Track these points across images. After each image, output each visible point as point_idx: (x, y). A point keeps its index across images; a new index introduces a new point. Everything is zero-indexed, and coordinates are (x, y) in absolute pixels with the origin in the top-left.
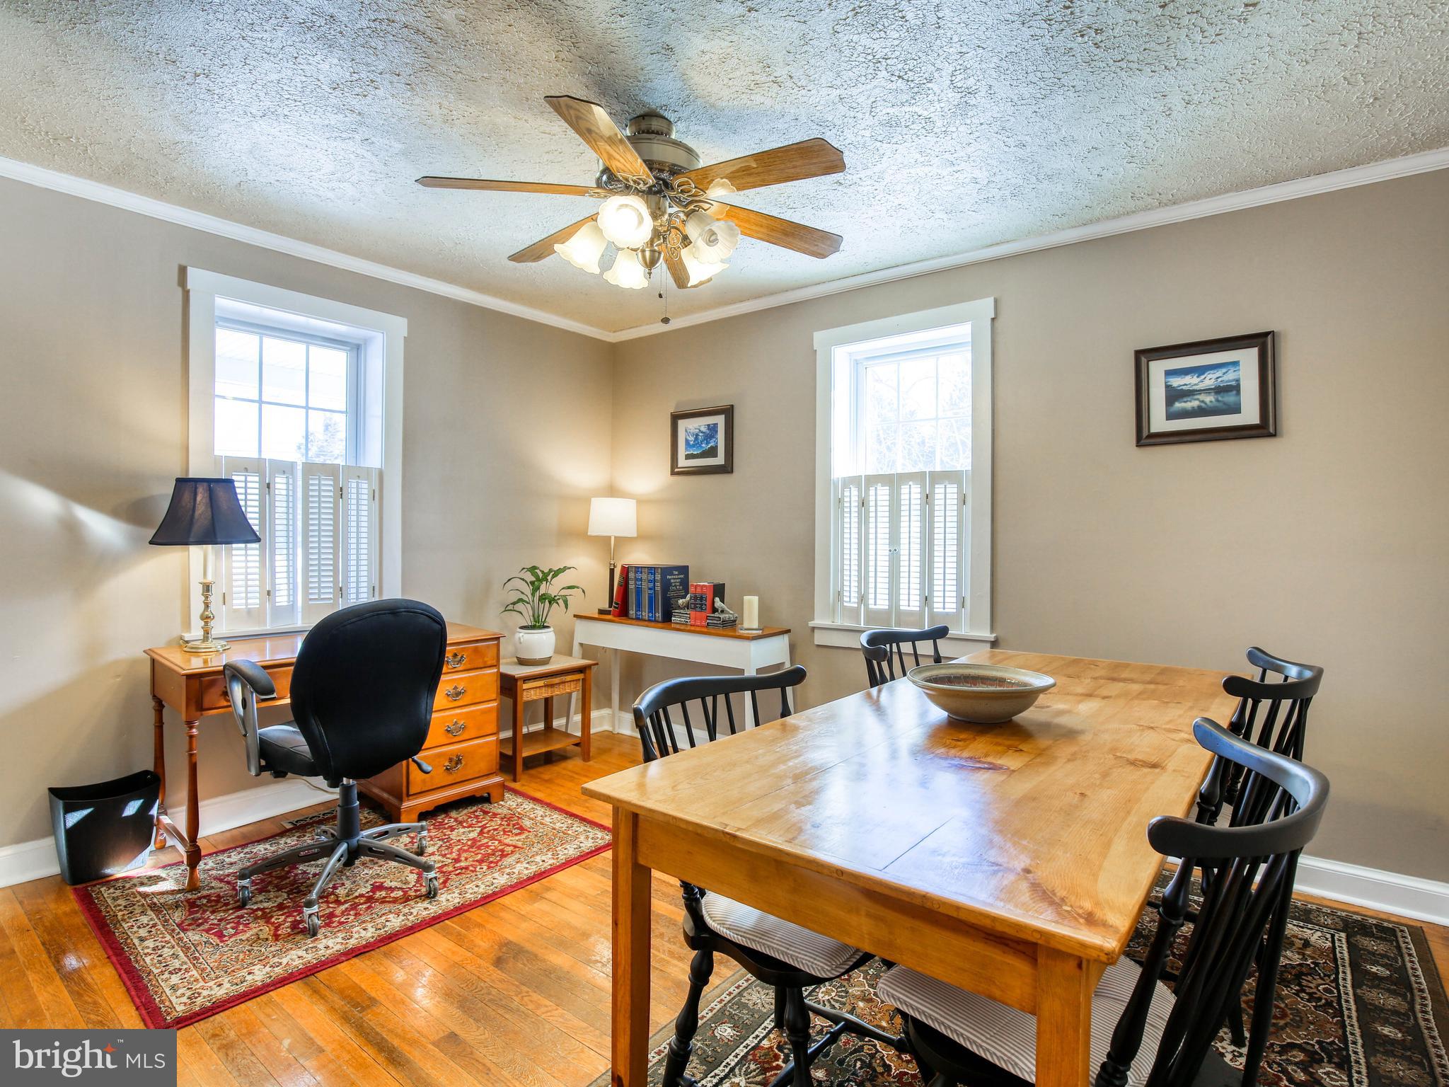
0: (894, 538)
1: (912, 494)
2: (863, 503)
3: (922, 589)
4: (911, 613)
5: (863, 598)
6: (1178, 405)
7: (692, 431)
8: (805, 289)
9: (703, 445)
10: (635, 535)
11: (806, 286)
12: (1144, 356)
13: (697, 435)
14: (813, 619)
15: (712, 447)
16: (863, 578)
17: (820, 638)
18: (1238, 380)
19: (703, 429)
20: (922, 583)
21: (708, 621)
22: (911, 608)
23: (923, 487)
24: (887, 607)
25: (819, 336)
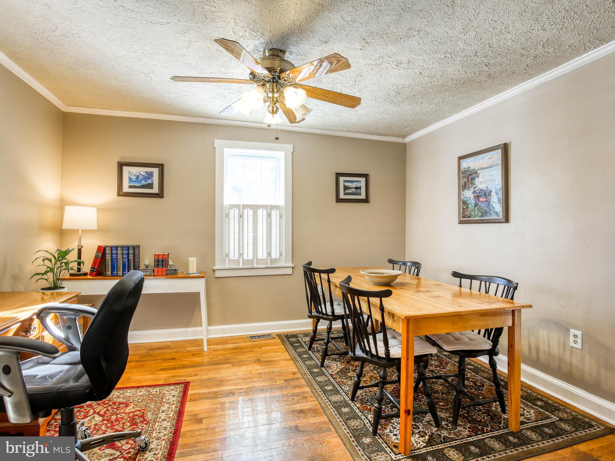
0: (255, 230)
1: (262, 214)
2: (241, 216)
3: (267, 250)
4: (263, 260)
5: (241, 255)
6: (347, 191)
7: (134, 173)
8: (211, 119)
9: (143, 182)
10: (96, 228)
11: (211, 118)
12: (338, 175)
13: (138, 176)
14: (215, 266)
15: (149, 184)
16: (241, 246)
17: (218, 274)
18: (361, 186)
19: (142, 173)
20: (267, 248)
21: (167, 272)
22: (264, 258)
23: (267, 211)
24: (252, 258)
25: (217, 142)
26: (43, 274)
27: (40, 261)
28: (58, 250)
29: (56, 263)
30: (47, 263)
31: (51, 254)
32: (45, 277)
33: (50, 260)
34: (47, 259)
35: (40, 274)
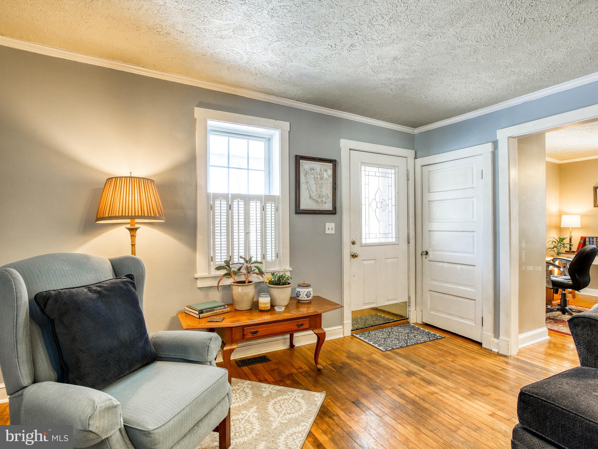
10: (580, 227)
26: (552, 248)
27: (551, 242)
28: (559, 237)
29: (558, 244)
30: (554, 243)
31: (556, 239)
32: (553, 249)
33: (555, 242)
34: (554, 242)
35: (551, 248)
